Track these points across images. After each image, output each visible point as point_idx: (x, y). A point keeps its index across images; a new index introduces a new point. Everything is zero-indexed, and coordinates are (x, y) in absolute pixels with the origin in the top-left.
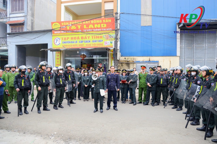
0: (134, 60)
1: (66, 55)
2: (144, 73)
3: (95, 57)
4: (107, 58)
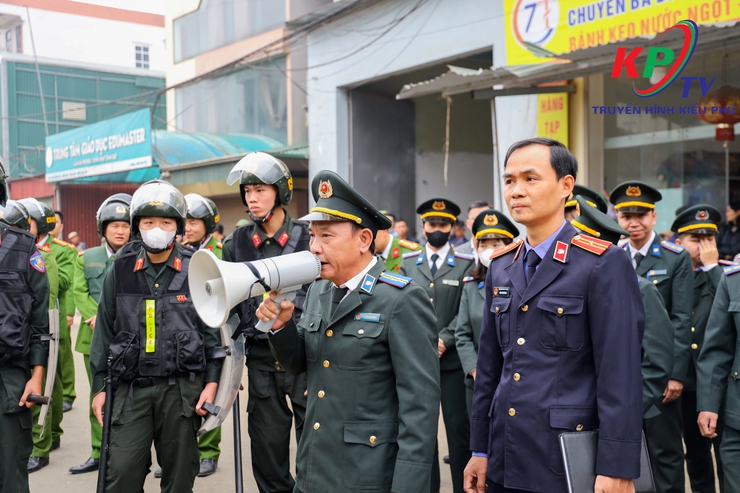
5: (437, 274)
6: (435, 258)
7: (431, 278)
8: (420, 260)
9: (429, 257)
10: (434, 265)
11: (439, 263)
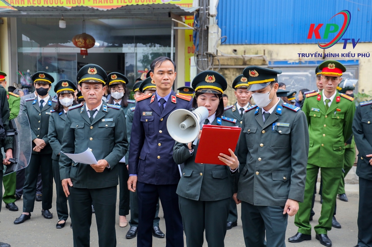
0: (268, 59)
1: (25, 38)
2: (332, 98)
3: (127, 49)
4: (172, 50)
5: (43, 109)
6: (42, 101)
7: (40, 111)
8: (35, 102)
9: (39, 101)
10: (42, 105)
11: (44, 104)
